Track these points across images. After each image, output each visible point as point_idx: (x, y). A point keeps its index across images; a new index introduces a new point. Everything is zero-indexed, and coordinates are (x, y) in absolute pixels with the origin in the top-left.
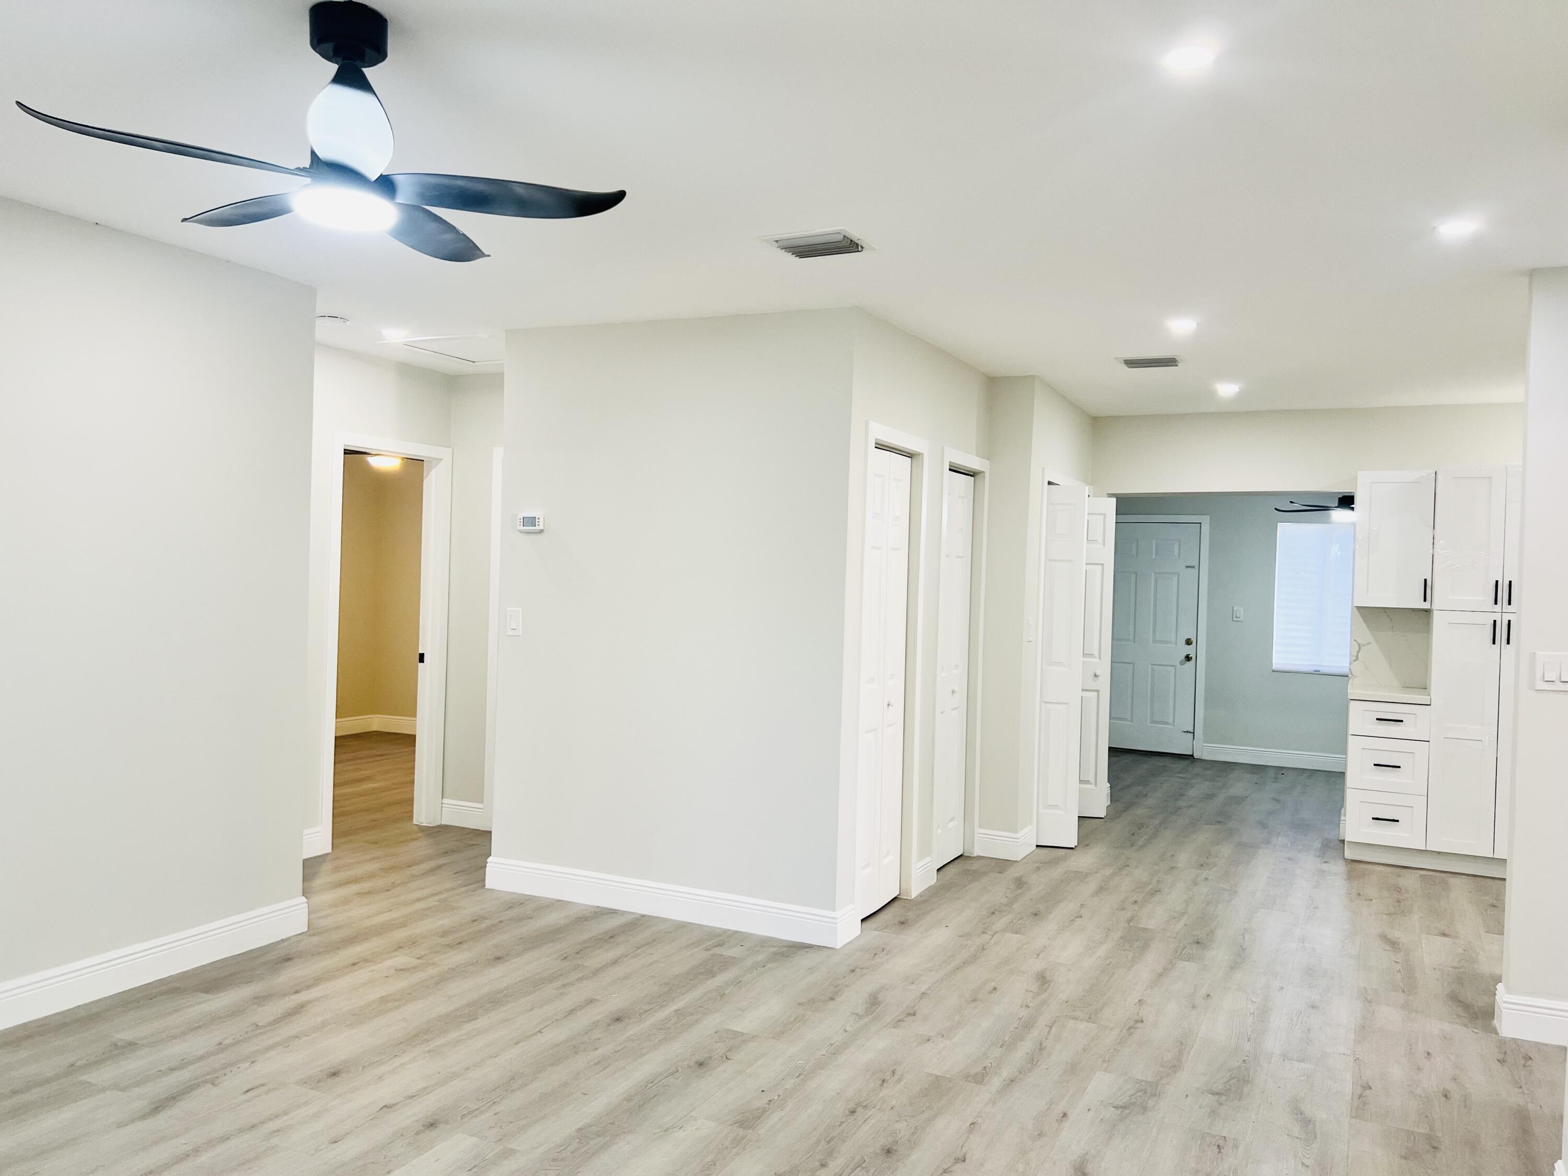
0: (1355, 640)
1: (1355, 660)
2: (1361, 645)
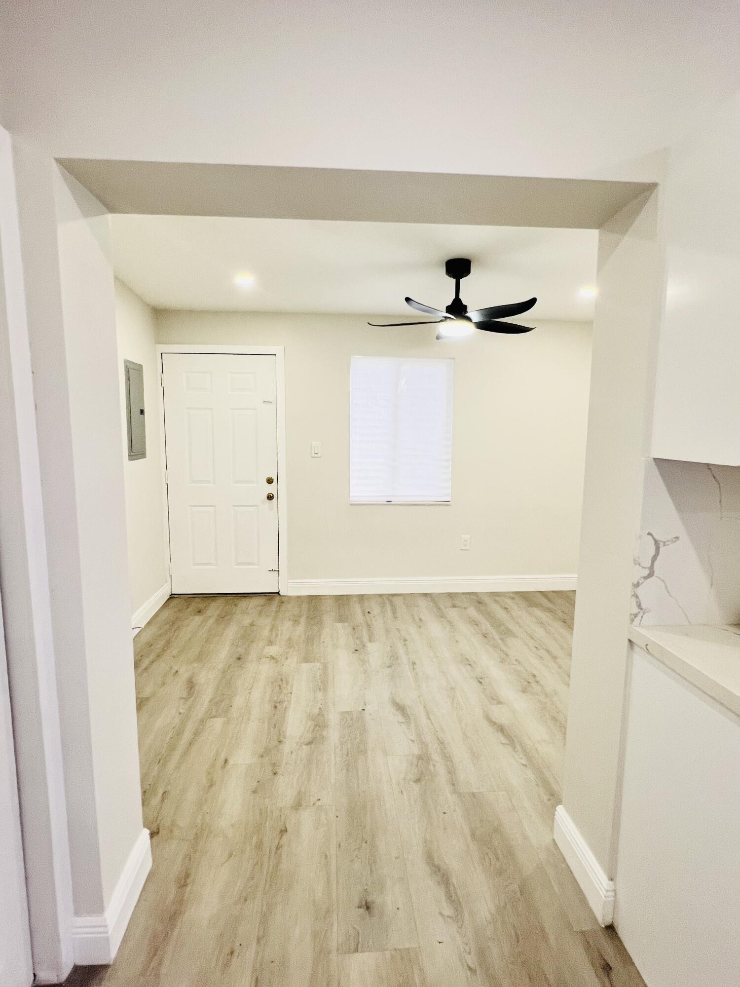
0: (649, 534)
1: (646, 578)
2: (661, 544)
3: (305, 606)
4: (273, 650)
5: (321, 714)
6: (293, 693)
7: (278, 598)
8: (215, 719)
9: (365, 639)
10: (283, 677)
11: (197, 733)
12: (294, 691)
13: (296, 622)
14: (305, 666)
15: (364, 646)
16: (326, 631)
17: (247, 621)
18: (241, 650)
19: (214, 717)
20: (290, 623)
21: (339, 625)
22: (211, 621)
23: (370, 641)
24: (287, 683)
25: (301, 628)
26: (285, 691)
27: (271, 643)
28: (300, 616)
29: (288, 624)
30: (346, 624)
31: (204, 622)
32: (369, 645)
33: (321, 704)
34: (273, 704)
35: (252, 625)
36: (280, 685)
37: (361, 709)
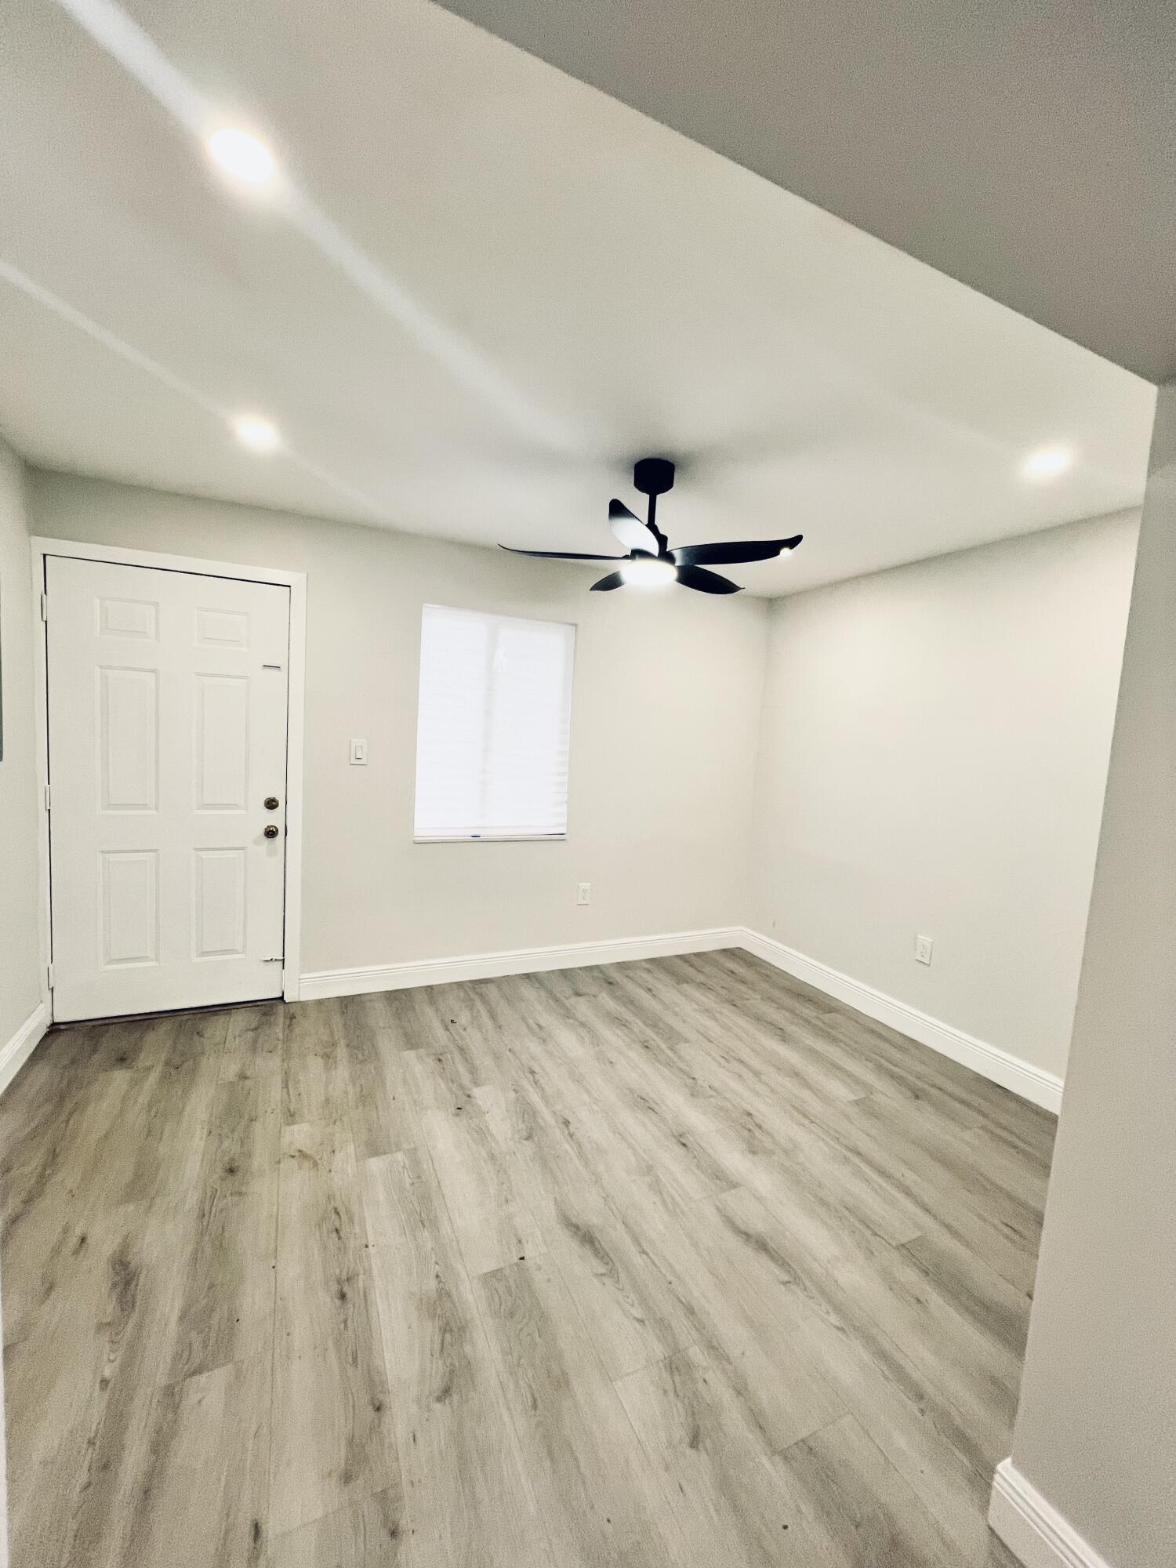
3: (337, 1020)
4: (300, 1135)
5: (443, 1294)
6: (370, 1246)
7: (281, 1008)
8: (202, 1379)
9: (466, 1080)
10: (339, 1204)
11: (160, 1446)
12: (371, 1241)
13: (328, 1057)
14: (375, 1164)
15: (469, 1096)
16: (393, 1073)
17: (230, 1069)
18: (231, 1146)
19: (198, 1371)
20: (320, 1061)
21: (410, 1055)
22: (153, 1078)
23: (476, 1084)
24: (351, 1220)
25: (342, 1071)
26: (352, 1244)
27: (291, 1117)
28: (334, 1045)
29: (316, 1064)
30: (422, 1051)
31: (134, 1083)
32: (476, 1092)
33: (437, 1263)
34: (335, 1288)
35: (243, 1077)
36: (337, 1230)
37: (516, 1259)
